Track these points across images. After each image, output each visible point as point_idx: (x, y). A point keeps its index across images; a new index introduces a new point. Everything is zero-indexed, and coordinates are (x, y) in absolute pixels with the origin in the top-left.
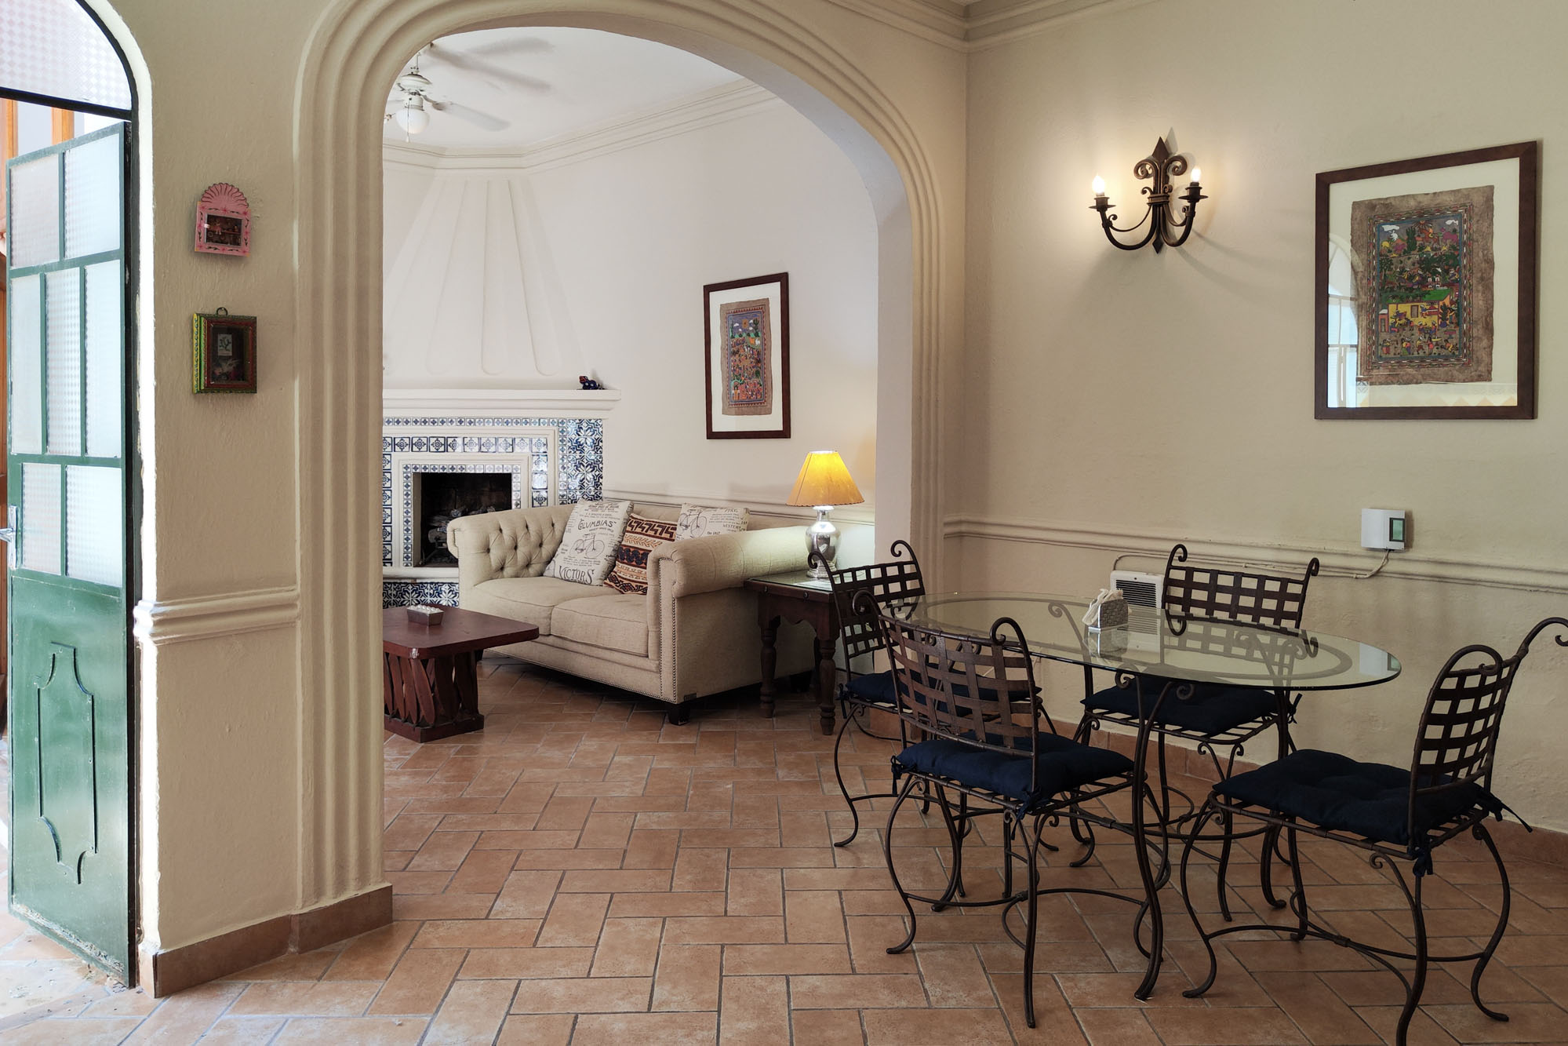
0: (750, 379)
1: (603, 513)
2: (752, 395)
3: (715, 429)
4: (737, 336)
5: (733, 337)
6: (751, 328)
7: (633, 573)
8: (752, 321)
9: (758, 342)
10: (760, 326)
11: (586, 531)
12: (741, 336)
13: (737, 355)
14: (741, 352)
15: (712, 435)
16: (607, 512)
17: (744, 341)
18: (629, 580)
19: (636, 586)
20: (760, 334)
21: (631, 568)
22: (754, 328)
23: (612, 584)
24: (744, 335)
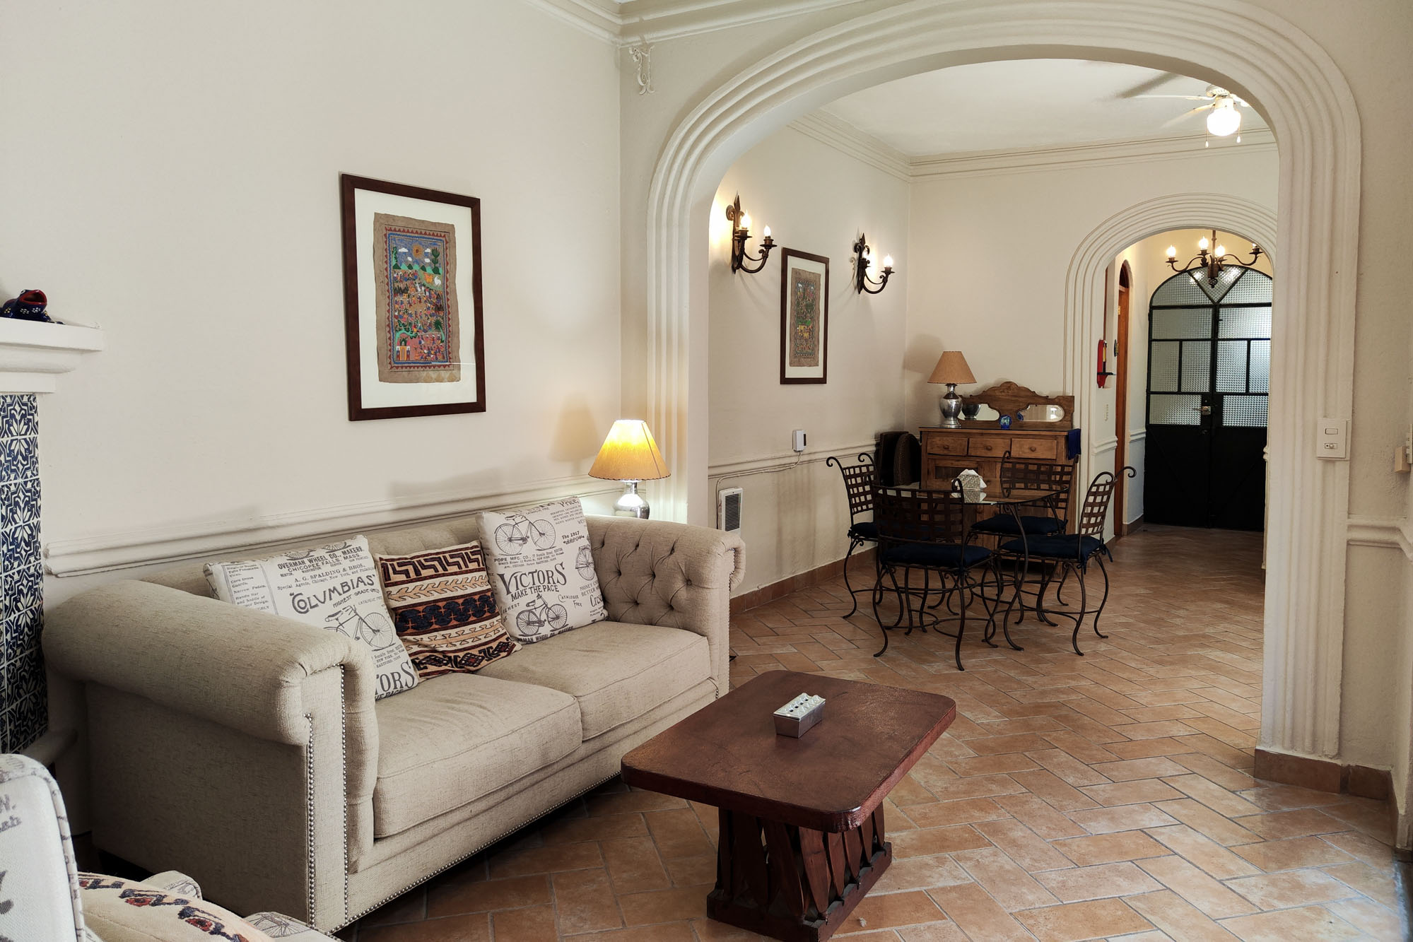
0: (425, 331)
1: (340, 567)
2: (429, 354)
3: (366, 404)
4: (404, 267)
5: (397, 267)
6: (427, 260)
7: (462, 637)
8: (428, 250)
9: (438, 282)
10: (442, 261)
11: (328, 608)
12: (410, 267)
13: (405, 296)
14: (411, 291)
15: (357, 412)
16: (346, 564)
17: (415, 275)
18: (465, 649)
19: (480, 652)
20: (441, 271)
21: (453, 632)
22: (432, 261)
23: (444, 668)
24: (416, 267)
